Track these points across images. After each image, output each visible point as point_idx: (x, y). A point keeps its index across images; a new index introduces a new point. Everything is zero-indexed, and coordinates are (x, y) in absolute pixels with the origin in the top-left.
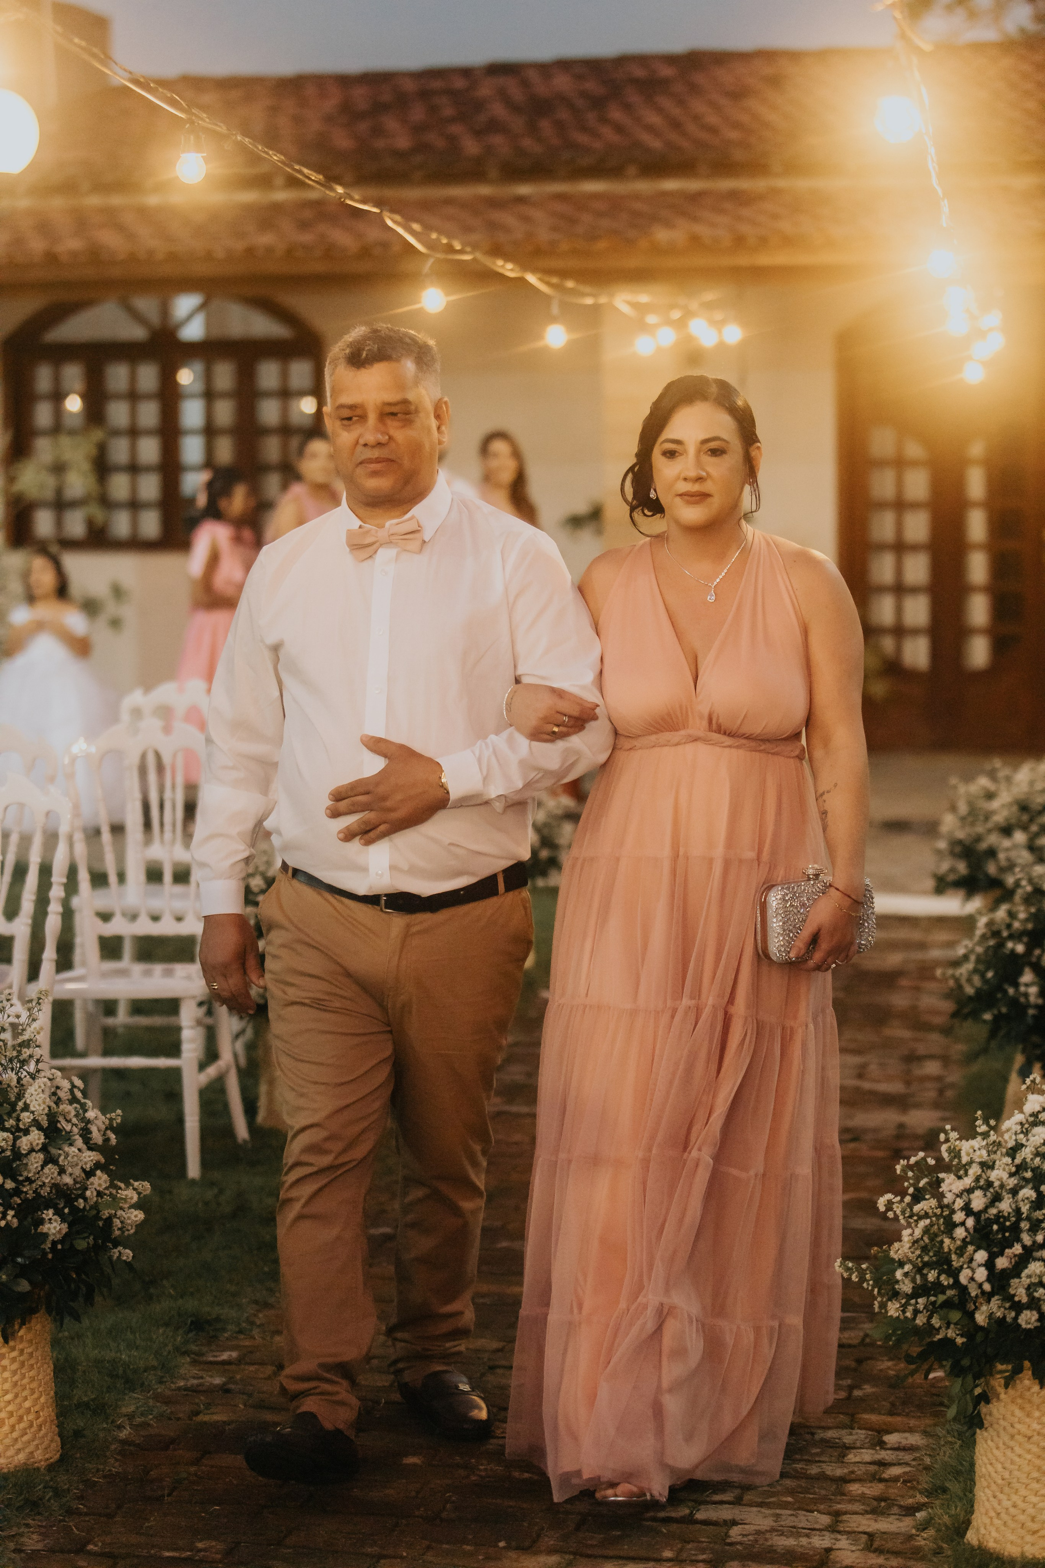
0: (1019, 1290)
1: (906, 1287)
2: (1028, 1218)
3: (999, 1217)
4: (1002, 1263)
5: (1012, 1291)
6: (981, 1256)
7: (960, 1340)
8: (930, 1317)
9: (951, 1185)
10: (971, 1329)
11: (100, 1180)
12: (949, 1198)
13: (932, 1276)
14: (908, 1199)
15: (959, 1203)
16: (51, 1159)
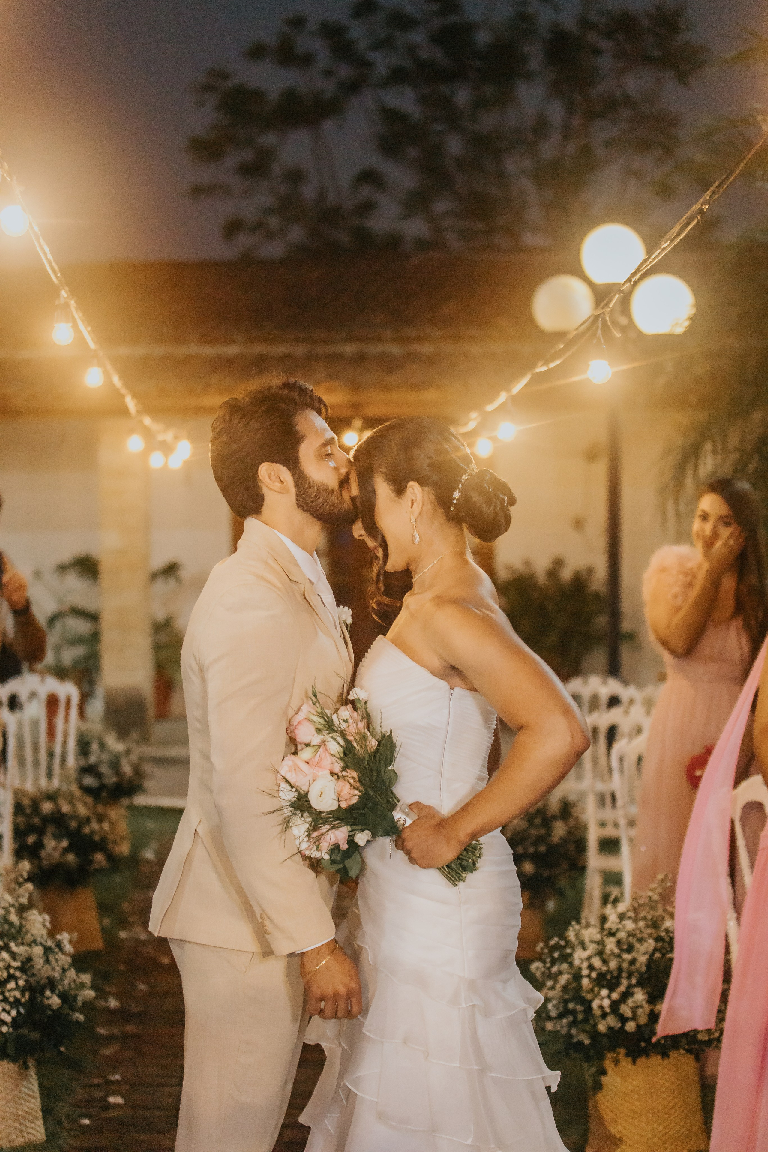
0: (626, 1010)
1: (554, 1013)
2: (627, 972)
3: (609, 972)
4: (615, 996)
5: (621, 1011)
6: (604, 992)
7: (587, 1042)
8: (569, 1030)
9: (579, 956)
10: (595, 1035)
11: (72, 973)
12: (577, 963)
13: (571, 1006)
14: (548, 965)
15: (585, 964)
16: (47, 961)
